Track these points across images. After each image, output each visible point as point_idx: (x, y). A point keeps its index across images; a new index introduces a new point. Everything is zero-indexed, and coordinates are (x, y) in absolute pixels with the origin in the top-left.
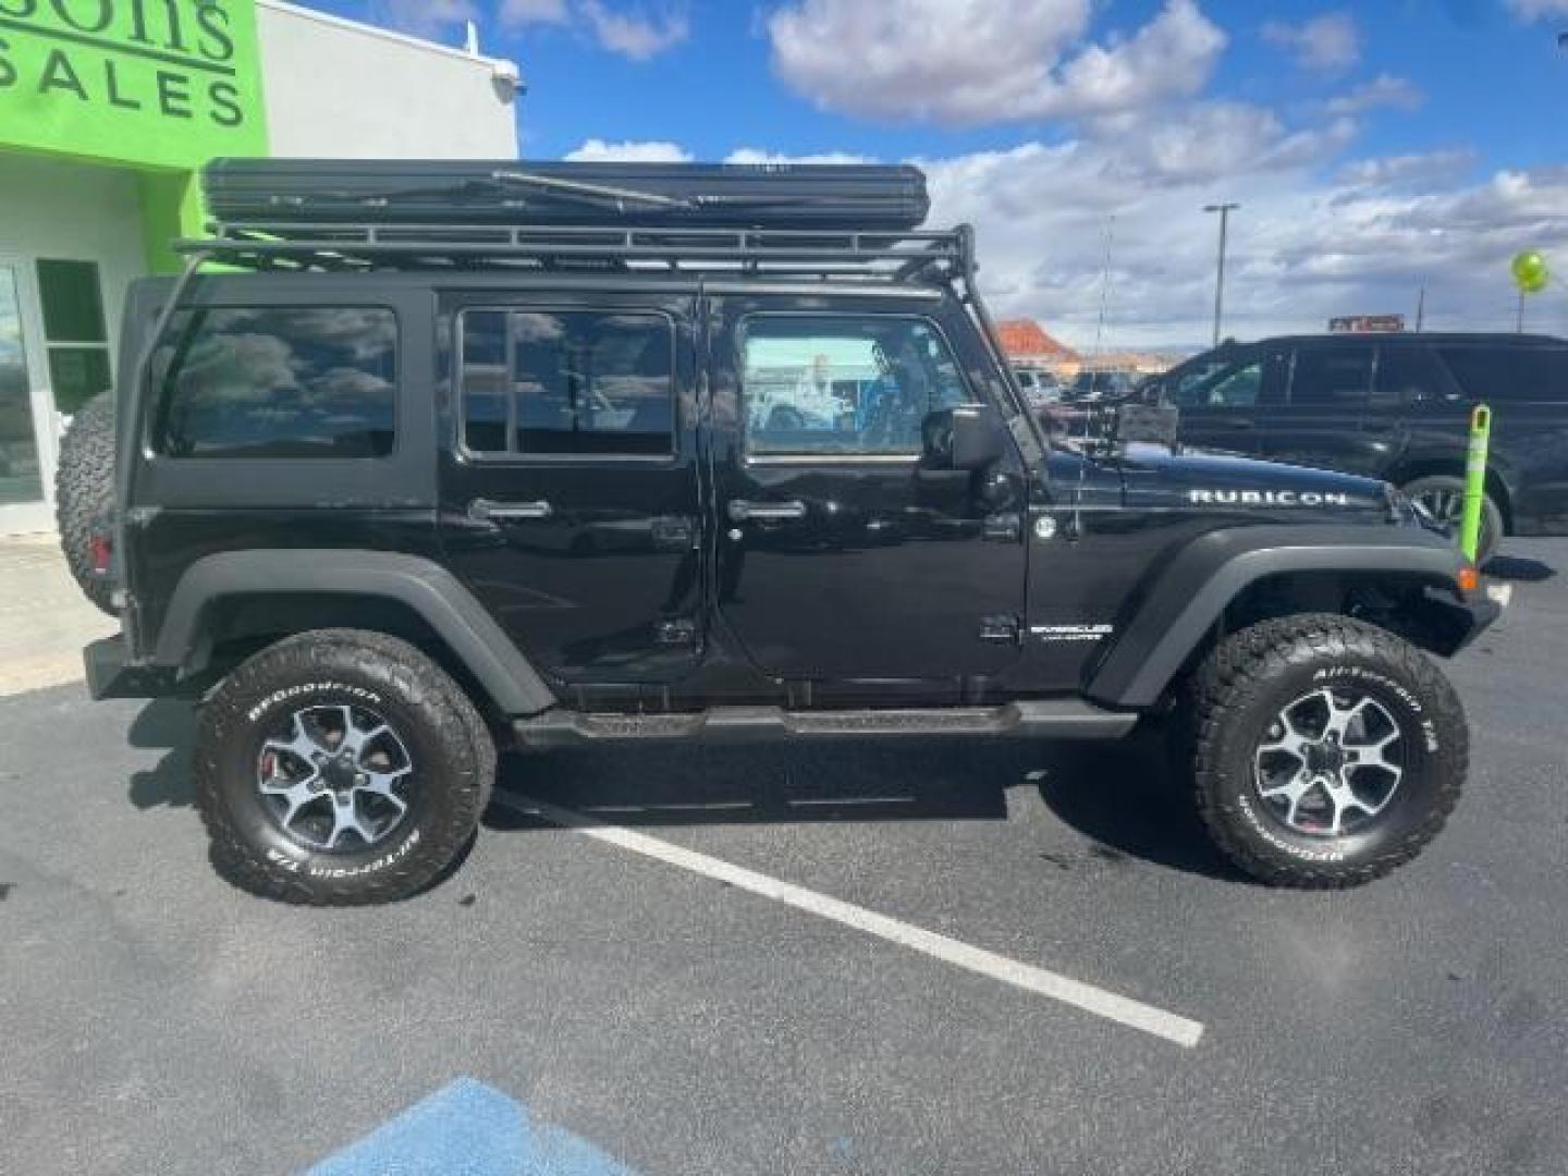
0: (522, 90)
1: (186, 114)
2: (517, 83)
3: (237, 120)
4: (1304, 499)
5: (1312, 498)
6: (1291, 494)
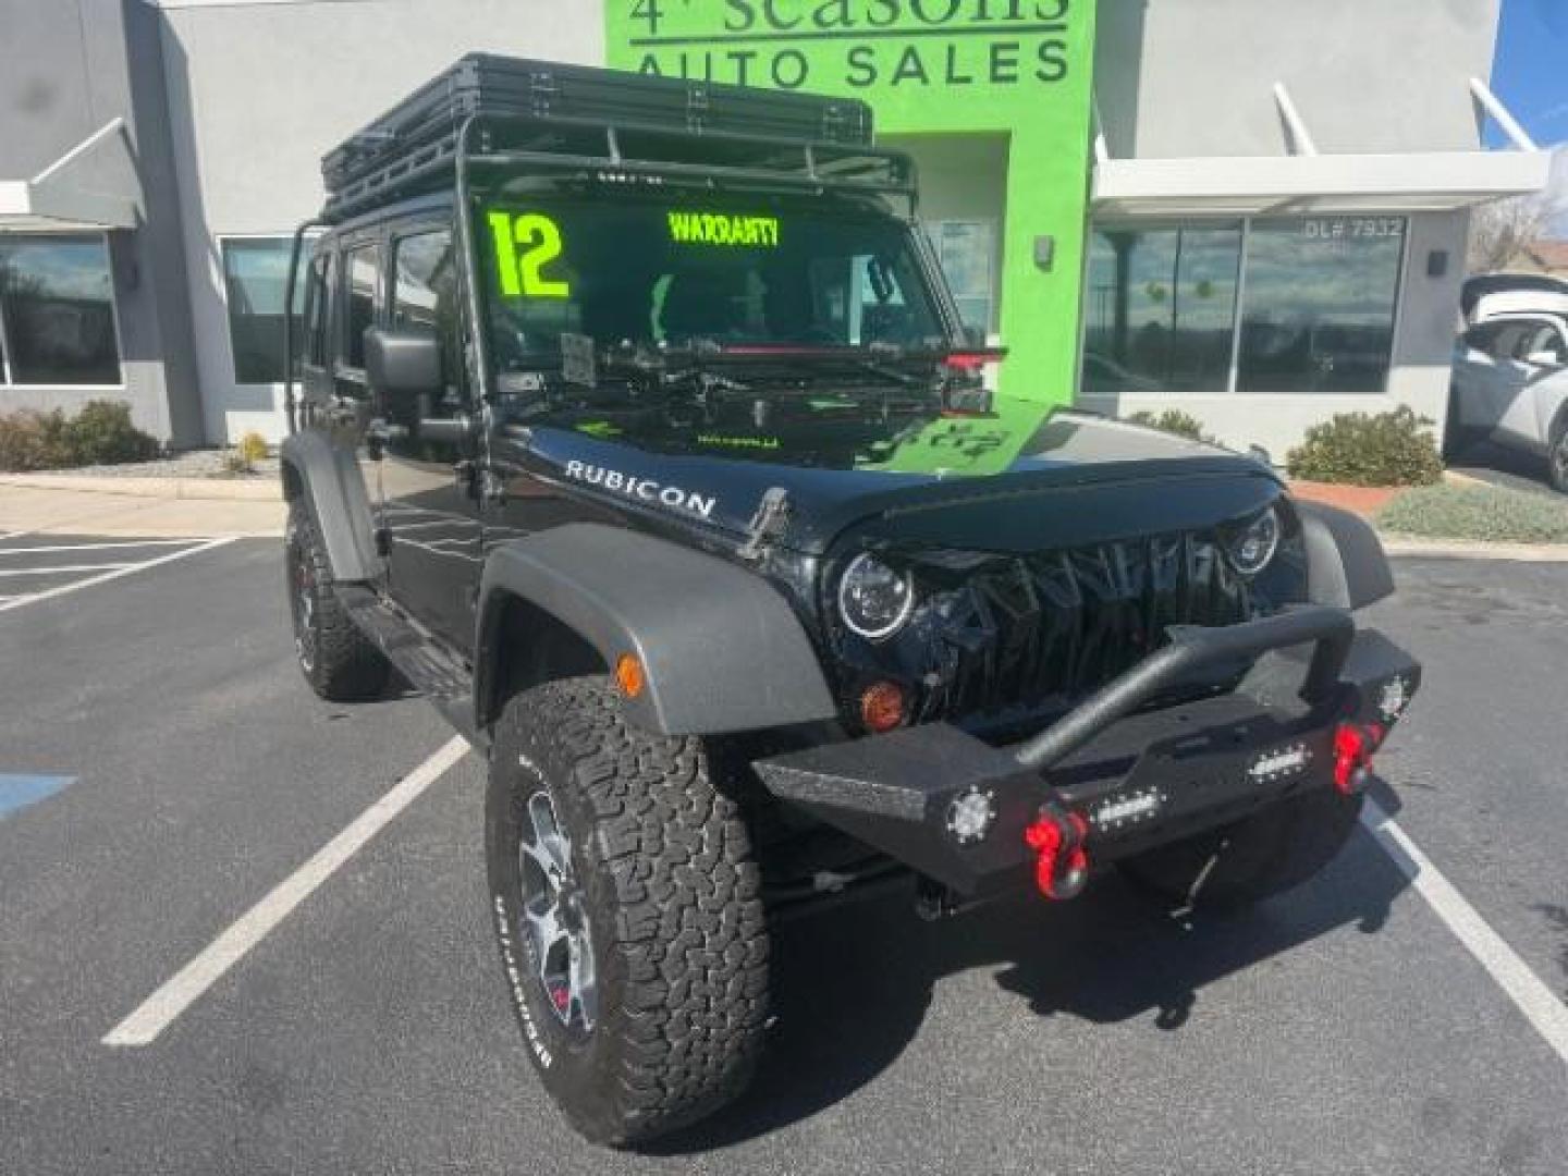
3: (1062, 75)
4: (664, 494)
5: (672, 496)
6: (655, 485)
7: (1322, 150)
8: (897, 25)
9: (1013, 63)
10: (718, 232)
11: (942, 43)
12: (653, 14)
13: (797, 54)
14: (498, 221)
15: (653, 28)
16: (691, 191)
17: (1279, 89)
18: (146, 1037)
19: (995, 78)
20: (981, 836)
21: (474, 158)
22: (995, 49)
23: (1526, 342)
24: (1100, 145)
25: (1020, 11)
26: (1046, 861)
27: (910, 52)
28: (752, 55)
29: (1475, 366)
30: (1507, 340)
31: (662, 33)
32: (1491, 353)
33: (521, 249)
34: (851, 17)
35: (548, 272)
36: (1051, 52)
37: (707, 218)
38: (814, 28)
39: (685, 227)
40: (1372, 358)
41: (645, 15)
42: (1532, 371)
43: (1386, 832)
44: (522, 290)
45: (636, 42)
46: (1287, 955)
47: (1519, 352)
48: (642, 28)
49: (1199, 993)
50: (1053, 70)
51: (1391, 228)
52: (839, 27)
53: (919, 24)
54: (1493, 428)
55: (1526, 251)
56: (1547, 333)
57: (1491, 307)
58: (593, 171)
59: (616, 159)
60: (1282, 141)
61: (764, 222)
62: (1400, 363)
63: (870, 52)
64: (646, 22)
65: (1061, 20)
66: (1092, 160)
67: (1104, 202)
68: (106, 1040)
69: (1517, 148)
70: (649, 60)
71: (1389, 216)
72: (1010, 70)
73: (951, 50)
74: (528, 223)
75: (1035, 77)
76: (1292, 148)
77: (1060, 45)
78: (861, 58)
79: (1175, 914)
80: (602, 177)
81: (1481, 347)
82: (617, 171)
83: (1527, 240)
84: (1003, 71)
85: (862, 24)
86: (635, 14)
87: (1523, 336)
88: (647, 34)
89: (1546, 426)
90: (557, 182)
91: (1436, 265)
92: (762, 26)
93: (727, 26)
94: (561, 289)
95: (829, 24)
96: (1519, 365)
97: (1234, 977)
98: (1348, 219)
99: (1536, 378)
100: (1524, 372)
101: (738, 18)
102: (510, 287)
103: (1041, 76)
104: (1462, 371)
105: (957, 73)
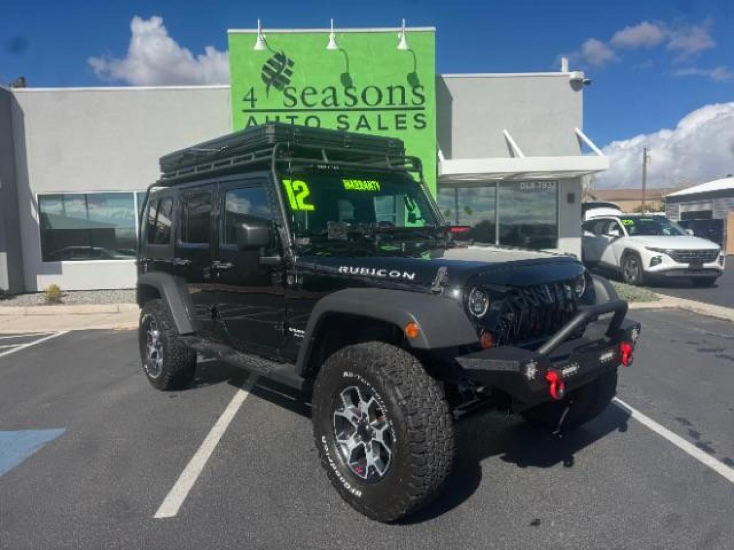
0: (588, 83)
1: (405, 128)
2: (584, 80)
3: (424, 126)
4: (390, 274)
5: (395, 274)
6: (385, 271)
7: (526, 155)
8: (356, 107)
9: (404, 122)
10: (359, 186)
11: (376, 113)
12: (253, 100)
13: (315, 117)
14: (287, 183)
15: (253, 106)
16: (349, 172)
17: (506, 132)
18: (173, 513)
19: (397, 128)
20: (534, 378)
21: (279, 160)
22: (397, 116)
23: (606, 229)
24: (440, 153)
25: (406, 101)
26: (553, 386)
27: (363, 117)
28: (297, 117)
29: (588, 238)
30: (599, 227)
31: (257, 107)
32: (594, 232)
33: (296, 193)
34: (338, 102)
35: (306, 201)
36: (419, 118)
37: (355, 181)
38: (323, 107)
39: (349, 184)
40: (551, 236)
41: (249, 100)
42: (610, 238)
43: (615, 401)
44: (298, 207)
45: (245, 111)
46: (599, 442)
47: (605, 231)
48: (248, 105)
49: (575, 455)
50: (420, 125)
51: (552, 184)
52: (333, 107)
53: (365, 106)
54: (600, 261)
55: (589, 194)
56: (613, 224)
57: (591, 214)
58: (316, 164)
59: (326, 160)
60: (508, 152)
61: (374, 182)
62: (562, 237)
63: (346, 117)
64: (250, 103)
65: (422, 106)
66: (438, 160)
67: (444, 176)
68: (155, 517)
69: (596, 154)
70: (252, 118)
71: (551, 180)
72: (404, 125)
73: (379, 116)
74: (297, 184)
75: (413, 128)
76: (512, 154)
77: (423, 115)
78: (343, 119)
79: (554, 433)
80: (319, 166)
81: (589, 230)
82: (327, 165)
83: (588, 191)
84: (400, 125)
85: (343, 106)
86: (245, 100)
87: (605, 226)
88: (250, 107)
89: (619, 261)
90: (304, 168)
91: (571, 198)
92: (300, 105)
93: (286, 105)
94: (311, 207)
95: (329, 106)
96: (606, 237)
97: (585, 449)
98: (536, 181)
99: (613, 241)
100: (607, 239)
101: (290, 102)
102: (294, 206)
103: (416, 127)
104: (585, 240)
105: (382, 125)
